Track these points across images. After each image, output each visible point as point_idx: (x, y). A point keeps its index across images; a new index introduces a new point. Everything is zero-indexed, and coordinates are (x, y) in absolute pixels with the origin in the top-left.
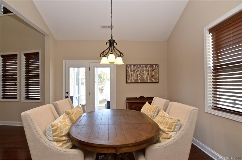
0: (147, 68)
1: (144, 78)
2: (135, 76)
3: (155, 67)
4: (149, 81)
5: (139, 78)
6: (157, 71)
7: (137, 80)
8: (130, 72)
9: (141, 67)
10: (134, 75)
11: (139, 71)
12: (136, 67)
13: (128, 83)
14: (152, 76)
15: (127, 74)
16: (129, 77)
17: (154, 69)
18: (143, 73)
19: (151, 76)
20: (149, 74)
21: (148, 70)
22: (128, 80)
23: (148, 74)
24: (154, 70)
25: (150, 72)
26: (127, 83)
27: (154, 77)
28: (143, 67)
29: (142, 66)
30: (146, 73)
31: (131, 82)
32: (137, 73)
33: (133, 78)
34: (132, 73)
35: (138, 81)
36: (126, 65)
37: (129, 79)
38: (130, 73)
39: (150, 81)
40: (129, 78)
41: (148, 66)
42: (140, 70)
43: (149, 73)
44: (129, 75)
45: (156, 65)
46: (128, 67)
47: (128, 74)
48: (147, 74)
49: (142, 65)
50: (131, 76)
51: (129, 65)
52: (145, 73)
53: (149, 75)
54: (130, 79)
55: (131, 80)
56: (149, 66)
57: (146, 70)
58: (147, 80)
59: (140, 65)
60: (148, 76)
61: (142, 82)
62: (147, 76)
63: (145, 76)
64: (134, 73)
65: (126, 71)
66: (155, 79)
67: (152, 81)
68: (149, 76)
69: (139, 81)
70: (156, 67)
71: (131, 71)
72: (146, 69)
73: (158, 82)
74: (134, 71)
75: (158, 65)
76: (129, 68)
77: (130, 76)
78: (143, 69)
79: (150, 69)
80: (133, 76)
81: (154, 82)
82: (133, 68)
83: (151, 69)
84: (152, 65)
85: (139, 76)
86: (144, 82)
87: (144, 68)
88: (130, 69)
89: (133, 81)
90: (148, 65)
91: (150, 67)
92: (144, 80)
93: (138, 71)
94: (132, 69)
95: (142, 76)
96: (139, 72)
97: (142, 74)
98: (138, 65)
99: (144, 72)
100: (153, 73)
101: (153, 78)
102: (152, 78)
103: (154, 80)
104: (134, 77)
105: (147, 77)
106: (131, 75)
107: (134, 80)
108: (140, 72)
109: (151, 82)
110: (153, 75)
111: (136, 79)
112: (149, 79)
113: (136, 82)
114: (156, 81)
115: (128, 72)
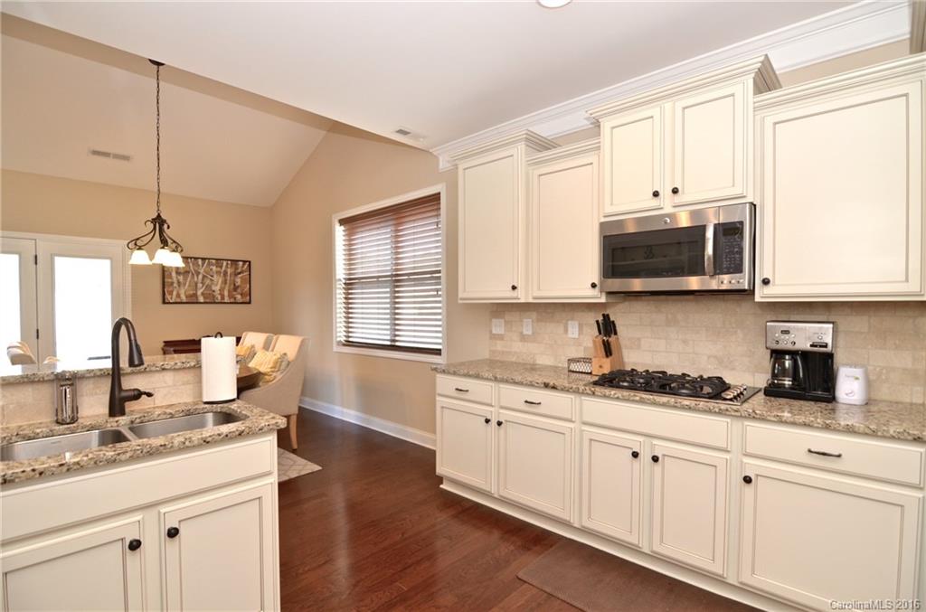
0: (221, 267)
1: (214, 291)
2: (189, 286)
3: (243, 267)
4: (226, 300)
5: (202, 290)
6: (248, 277)
7: (195, 295)
8: (174, 274)
9: (205, 264)
10: (185, 284)
11: (199, 273)
12: (191, 265)
13: (169, 303)
14: (236, 288)
15: (166, 280)
16: (171, 289)
17: (239, 271)
18: (211, 280)
19: (232, 286)
20: (228, 281)
21: (225, 274)
22: (168, 296)
23: (226, 283)
24: (240, 273)
25: (228, 278)
26: (164, 302)
27: (239, 290)
28: (209, 264)
29: (208, 262)
30: (220, 281)
31: (178, 300)
32: (196, 279)
33: (182, 292)
34: (181, 278)
35: (197, 299)
37: (171, 293)
38: (175, 280)
39: (230, 298)
40: (172, 292)
41: (225, 263)
42: (202, 271)
43: (226, 280)
44: (172, 283)
45: (244, 262)
47: (170, 280)
48: (222, 283)
49: (209, 259)
50: (179, 286)
52: (215, 278)
53: (228, 285)
54: (175, 293)
55: (178, 295)
56: (227, 263)
57: (220, 273)
58: (223, 297)
59: (203, 259)
60: (224, 288)
61: (208, 301)
62: (221, 287)
63: (217, 288)
64: (185, 279)
65: (164, 271)
66: (241, 295)
67: (235, 298)
68: (227, 288)
69: (201, 299)
70: (246, 266)
71: (178, 273)
72: (219, 269)
73: (250, 303)
74: (187, 272)
75: (250, 262)
77: (175, 285)
78: (211, 270)
79: (229, 271)
80: (182, 288)
81: (240, 301)
83: (233, 270)
84: (235, 262)
85: (200, 285)
86: (213, 301)
87: (214, 268)
89: (184, 299)
90: (226, 260)
91: (229, 266)
92: (214, 296)
93: (198, 273)
95: (208, 287)
96: (200, 277)
97: (208, 282)
98: (196, 258)
99: (215, 276)
100: (238, 281)
101: (236, 291)
102: (235, 293)
103: (239, 297)
104: (186, 287)
105: (222, 290)
106: (179, 282)
107: (187, 297)
108: (204, 277)
109: (232, 300)
110: (237, 285)
111: (191, 292)
112: (226, 293)
113: (192, 300)
114: (244, 300)
115: (170, 277)
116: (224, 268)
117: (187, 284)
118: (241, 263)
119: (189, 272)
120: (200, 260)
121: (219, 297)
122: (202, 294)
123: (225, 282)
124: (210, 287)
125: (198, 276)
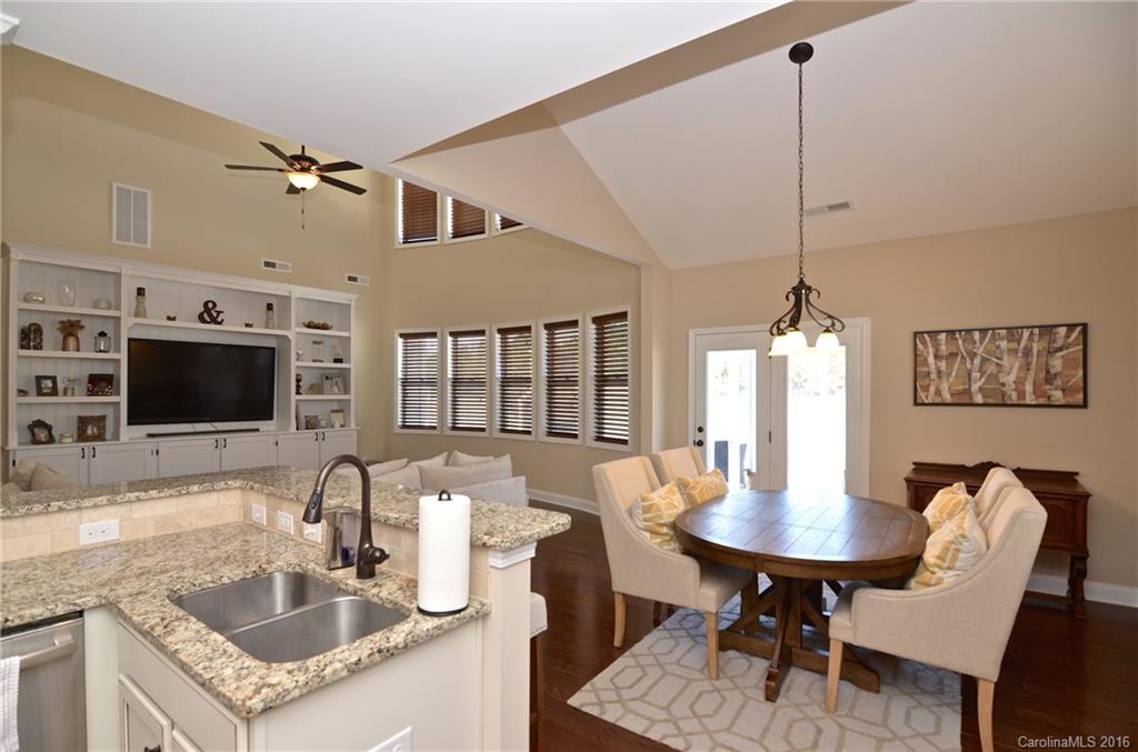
0: (1019, 344)
1: (1003, 385)
2: (956, 376)
3: (1068, 336)
4: (1029, 399)
5: (979, 384)
6: (1081, 354)
7: (967, 392)
8: (931, 359)
9: (987, 340)
10: (950, 374)
11: (975, 354)
12: (960, 342)
13: (925, 404)
14: (1050, 378)
15: (919, 369)
16: (926, 382)
17: (1059, 343)
18: (998, 364)
19: (1042, 375)
20: (1033, 366)
21: (1027, 352)
22: (922, 395)
23: (1028, 370)
24: (1061, 349)
25: (1035, 359)
26: (916, 404)
27: (1058, 382)
28: (993, 338)
29: (993, 334)
30: (1017, 365)
31: (938, 400)
32: (969, 366)
33: (945, 387)
34: (943, 364)
35: (971, 398)
36: (916, 334)
37: (926, 389)
38: (933, 367)
39: (1037, 397)
40: (929, 386)
41: (1026, 333)
42: (980, 351)
43: (1028, 364)
44: (929, 373)
45: (1071, 327)
46: (924, 343)
47: (925, 369)
48: (1019, 370)
49: (993, 329)
50: (939, 378)
51: (927, 333)
52: (1006, 362)
53: (1032, 373)
54: (932, 389)
55: (938, 392)
56: (1032, 333)
57: (1016, 351)
58: (1022, 394)
59: (983, 331)
60: (1026, 379)
61: (991, 401)
62: (1018, 377)
63: (1010, 379)
64: (950, 367)
65: (916, 356)
66: (1064, 391)
67: (1049, 398)
68: (1030, 378)
69: (979, 399)
70: (1074, 335)
71: (936, 357)
72: (1014, 345)
73: (1085, 405)
74: (953, 355)
75: (1085, 326)
76: (929, 344)
77: (933, 376)
78: (998, 347)
79: (1035, 345)
80: (944, 379)
81: (1063, 402)
82: (946, 344)
83: (1044, 344)
84: (1047, 330)
85: (976, 375)
86: (1001, 402)
87: (1004, 344)
88: (931, 350)
89: (947, 397)
90: (1028, 327)
91: (1036, 338)
92: (1003, 394)
93: (973, 355)
94: (943, 348)
95: (993, 378)
96: (977, 361)
97: (991, 369)
98: (969, 331)
99: (1006, 357)
100: (1057, 364)
101: (1052, 384)
102: (1048, 387)
103: (1058, 396)
104: (951, 380)
105: (1019, 382)
106: (939, 372)
107: (952, 395)
108: (984, 360)
109: (1041, 401)
110: (1053, 371)
111: (961, 387)
112: (1029, 388)
113: (963, 401)
114: (1071, 400)
115: (925, 362)
116: (1022, 345)
117: (954, 373)
118: (1063, 331)
119: (956, 355)
120: (977, 335)
121: (1014, 396)
122: (980, 388)
123: (1027, 367)
124: (997, 377)
125: (972, 361)
